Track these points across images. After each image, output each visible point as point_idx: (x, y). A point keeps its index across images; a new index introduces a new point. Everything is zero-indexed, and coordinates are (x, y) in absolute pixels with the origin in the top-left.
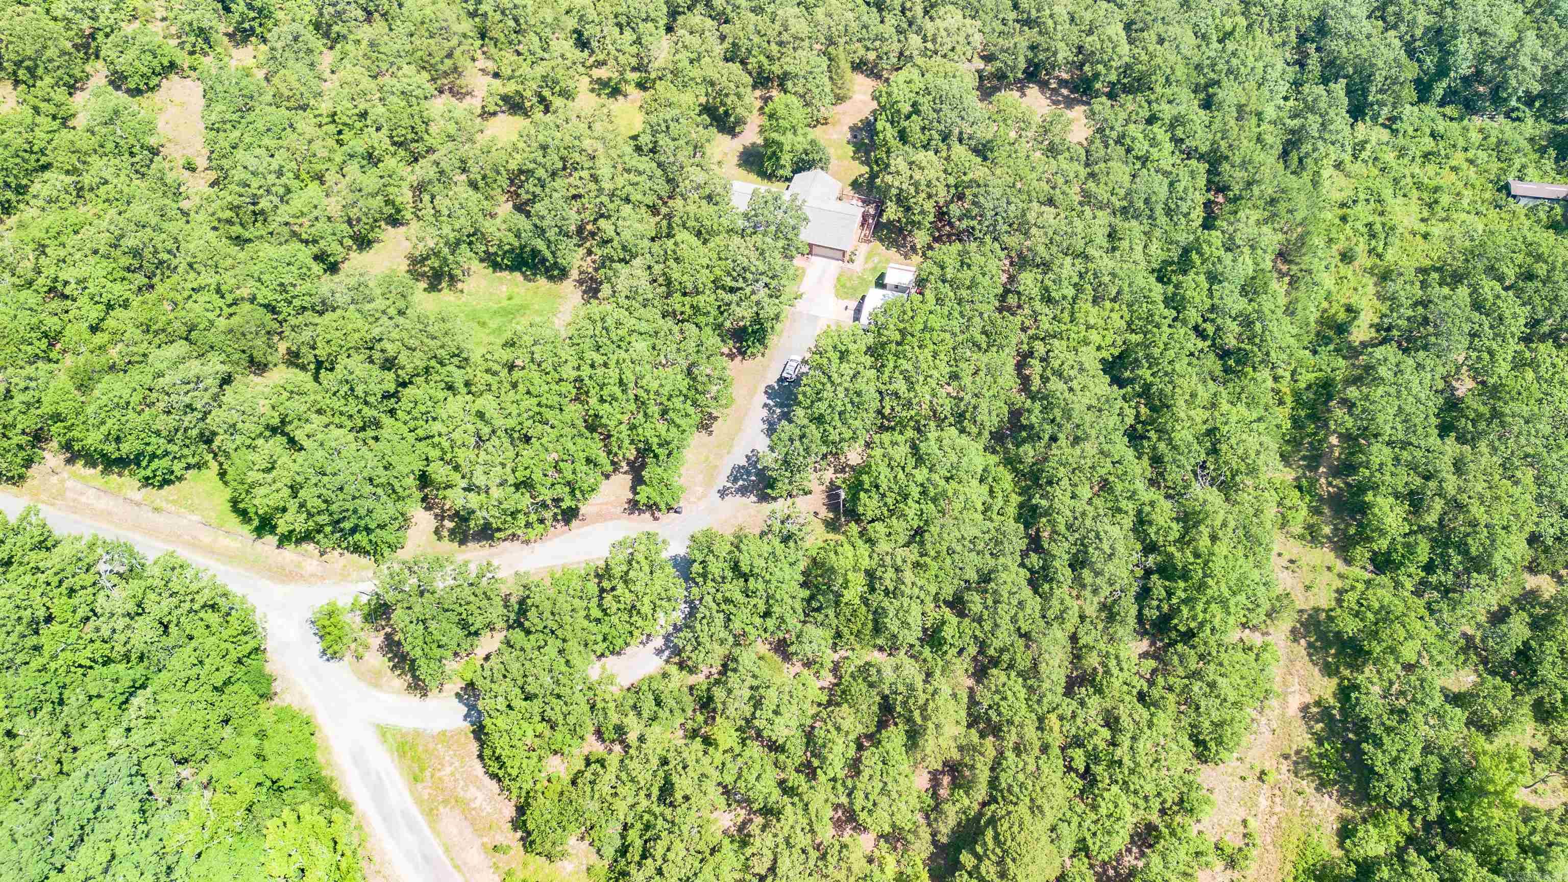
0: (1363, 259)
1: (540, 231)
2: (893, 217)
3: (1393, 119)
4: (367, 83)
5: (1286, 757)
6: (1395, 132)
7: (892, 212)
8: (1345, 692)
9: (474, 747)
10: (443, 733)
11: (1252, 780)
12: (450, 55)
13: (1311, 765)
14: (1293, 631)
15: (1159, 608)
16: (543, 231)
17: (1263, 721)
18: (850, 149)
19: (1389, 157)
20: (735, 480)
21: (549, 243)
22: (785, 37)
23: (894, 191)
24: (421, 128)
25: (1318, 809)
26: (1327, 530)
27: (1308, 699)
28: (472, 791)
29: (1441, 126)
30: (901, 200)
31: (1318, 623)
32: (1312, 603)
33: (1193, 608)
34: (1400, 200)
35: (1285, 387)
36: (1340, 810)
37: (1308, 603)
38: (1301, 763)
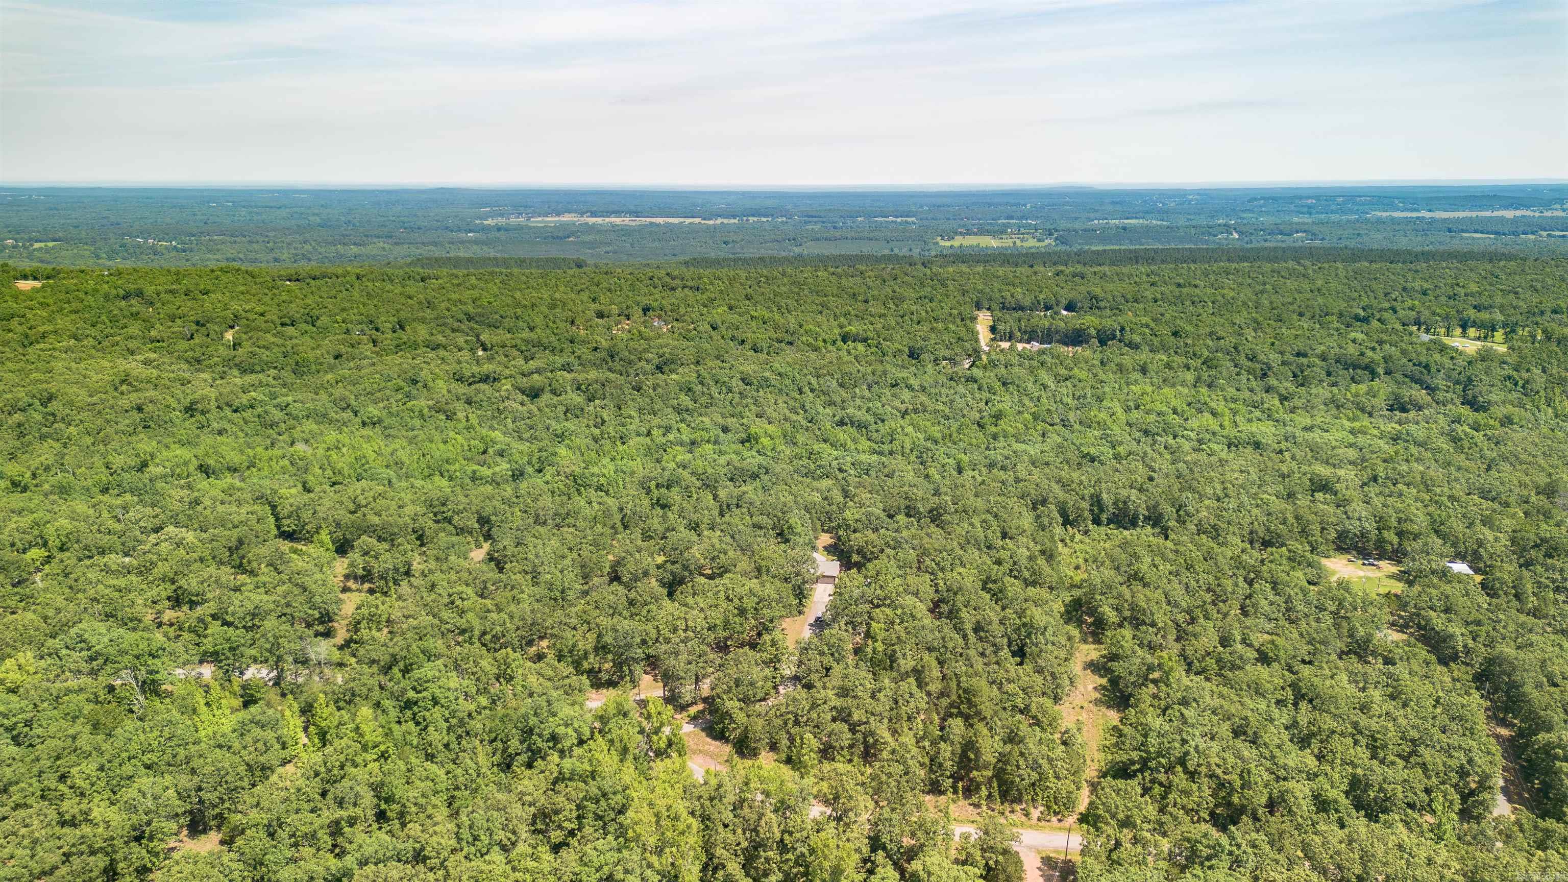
2: (857, 560)
3: (1087, 530)
6: (1089, 537)
7: (856, 558)
8: (1111, 680)
11: (1077, 709)
13: (1102, 702)
17: (1078, 693)
25: (1109, 715)
26: (1091, 639)
27: (1096, 685)
28: (712, 746)
29: (1109, 532)
31: (1093, 664)
37: (1089, 659)
38: (1097, 702)
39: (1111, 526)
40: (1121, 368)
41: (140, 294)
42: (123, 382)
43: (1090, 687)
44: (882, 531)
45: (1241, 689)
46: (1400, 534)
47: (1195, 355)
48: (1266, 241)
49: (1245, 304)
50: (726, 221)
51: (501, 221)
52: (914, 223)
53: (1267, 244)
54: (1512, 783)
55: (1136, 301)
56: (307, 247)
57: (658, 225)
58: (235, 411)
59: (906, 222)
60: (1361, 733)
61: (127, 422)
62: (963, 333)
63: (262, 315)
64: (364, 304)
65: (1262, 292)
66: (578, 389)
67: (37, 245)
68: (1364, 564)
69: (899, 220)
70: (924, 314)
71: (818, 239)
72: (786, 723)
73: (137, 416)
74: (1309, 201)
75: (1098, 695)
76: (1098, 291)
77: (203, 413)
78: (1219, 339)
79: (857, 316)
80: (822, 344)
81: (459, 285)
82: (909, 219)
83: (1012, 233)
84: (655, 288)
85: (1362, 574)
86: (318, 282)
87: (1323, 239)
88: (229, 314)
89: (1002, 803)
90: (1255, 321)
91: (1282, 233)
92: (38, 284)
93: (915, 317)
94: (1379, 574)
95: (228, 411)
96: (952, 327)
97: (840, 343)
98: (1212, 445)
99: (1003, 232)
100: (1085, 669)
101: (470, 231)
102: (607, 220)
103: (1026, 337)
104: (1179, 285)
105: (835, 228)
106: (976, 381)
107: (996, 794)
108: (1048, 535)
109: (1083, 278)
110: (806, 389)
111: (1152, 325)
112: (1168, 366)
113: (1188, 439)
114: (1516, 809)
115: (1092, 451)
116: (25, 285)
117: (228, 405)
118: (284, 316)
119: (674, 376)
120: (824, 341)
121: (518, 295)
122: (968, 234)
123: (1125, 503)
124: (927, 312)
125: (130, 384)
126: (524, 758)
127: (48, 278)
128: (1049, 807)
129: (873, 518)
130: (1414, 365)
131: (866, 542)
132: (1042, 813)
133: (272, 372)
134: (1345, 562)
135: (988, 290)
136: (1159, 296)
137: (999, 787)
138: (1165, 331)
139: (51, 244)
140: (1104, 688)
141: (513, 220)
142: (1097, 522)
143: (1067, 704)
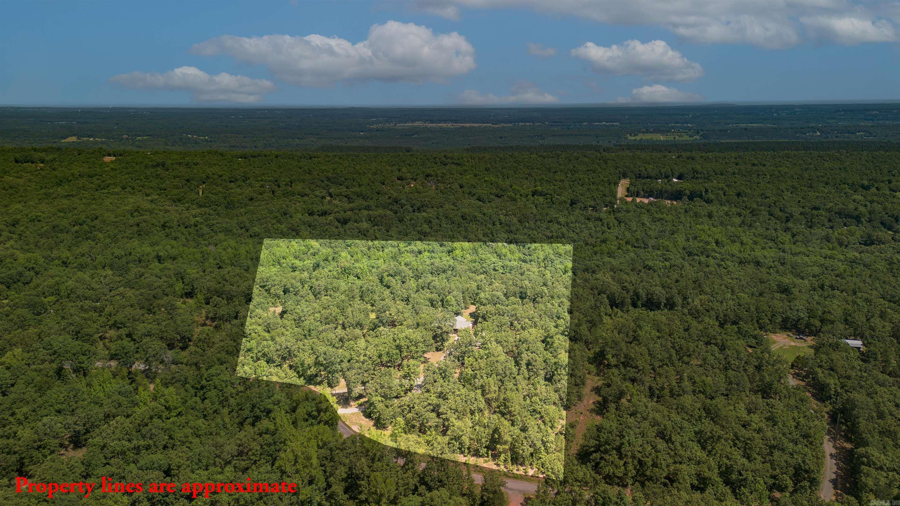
5: (588, 409)
9: (362, 414)
10: (353, 413)
13: (595, 411)
31: (598, 388)
37: (596, 385)
40: (696, 215)
41: (163, 165)
42: (136, 211)
43: (591, 402)
44: (498, 305)
45: (672, 408)
46: (822, 321)
47: (746, 207)
48: (837, 137)
49: (792, 176)
50: (505, 125)
51: (380, 126)
52: (617, 126)
53: (837, 139)
54: (841, 477)
55: (722, 174)
56: (273, 140)
57: (467, 128)
58: (186, 228)
59: (613, 125)
60: (738, 439)
61: (130, 232)
62: (607, 192)
63: (221, 176)
64: (275, 171)
65: (806, 170)
66: (370, 220)
67: (138, 138)
68: (796, 338)
69: (608, 124)
70: (587, 180)
71: (555, 136)
72: (403, 411)
73: (135, 228)
74: (874, 112)
75: (593, 407)
76: (698, 167)
77: (170, 228)
78: (766, 198)
79: (547, 181)
80: (518, 196)
81: (329, 161)
82: (614, 124)
83: (674, 132)
84: (436, 164)
85: (793, 344)
86: (254, 159)
87: (876, 136)
88: (204, 176)
89: (512, 464)
90: (793, 187)
91: (849, 132)
92: (114, 158)
93: (580, 182)
94: (804, 345)
95: (182, 228)
96: (602, 188)
97: (530, 197)
98: (727, 262)
99: (668, 131)
100: (592, 391)
101: (362, 132)
102: (439, 125)
103: (647, 195)
104: (754, 165)
105: (568, 129)
106: (601, 220)
107: (509, 459)
109: (693, 159)
110: (497, 223)
111: (726, 188)
112: (727, 214)
113: (714, 258)
114: (837, 493)
115: (650, 263)
116: (107, 159)
117: (183, 224)
118: (232, 177)
119: (424, 214)
120: (521, 195)
121: (358, 167)
122: (647, 132)
124: (589, 179)
125: (139, 212)
126: (250, 420)
127: (120, 155)
128: (539, 469)
130: (889, 216)
131: (487, 312)
133: (214, 207)
134: (785, 336)
135: (632, 166)
136: (737, 171)
137: (512, 455)
138: (732, 192)
139: (145, 138)
140: (599, 402)
141: (387, 125)
143: (573, 411)
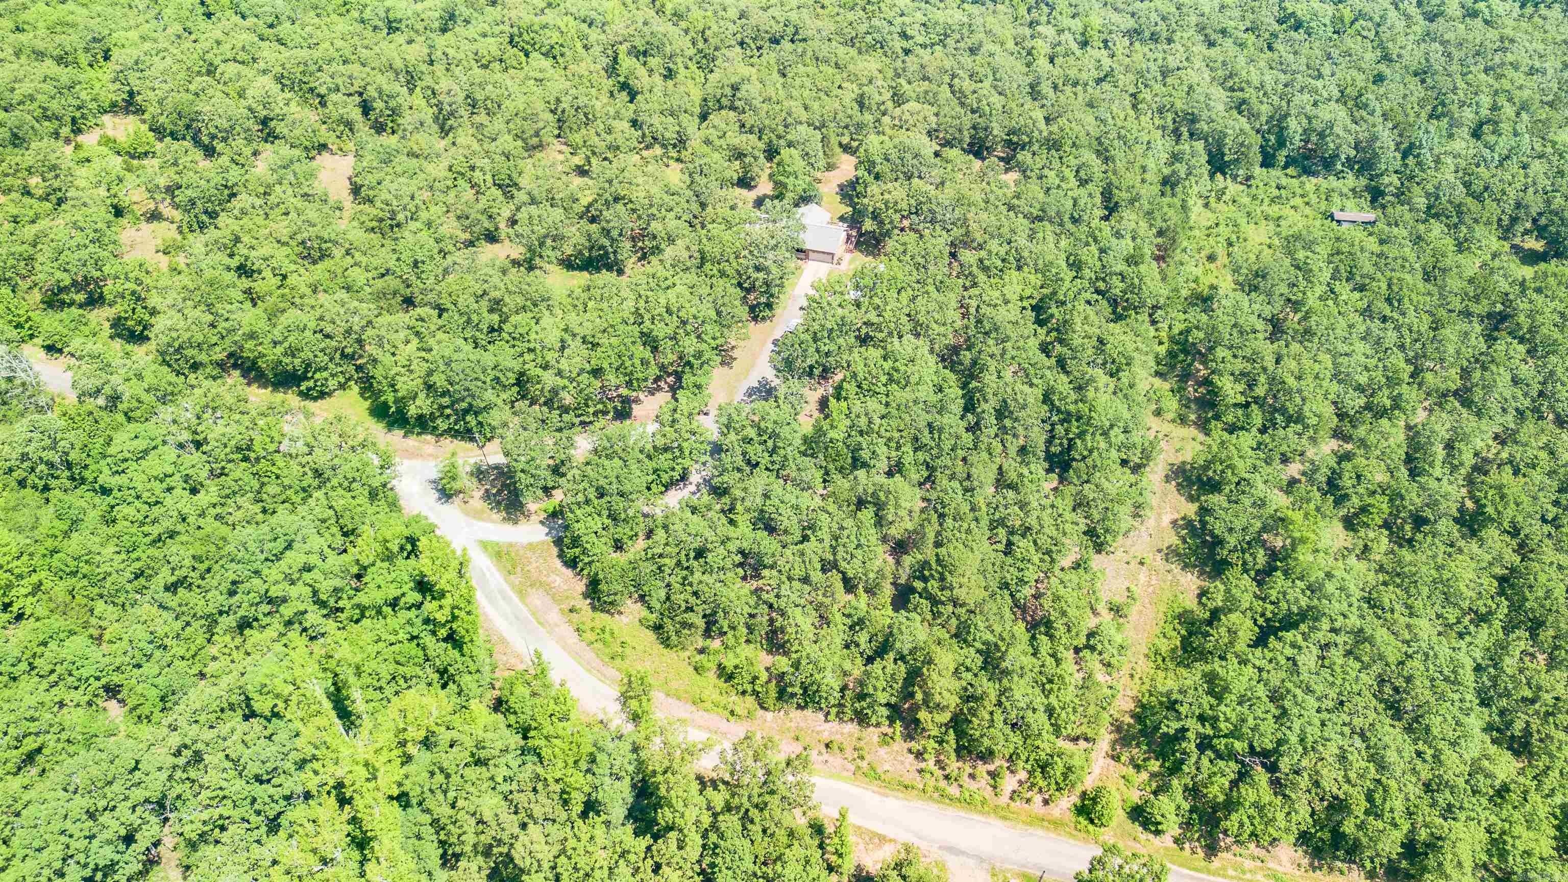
0: (1222, 259)
1: (606, 232)
2: (870, 229)
3: (1248, 178)
4: (476, 146)
5: (1159, 551)
6: (1249, 186)
7: (869, 225)
8: (1204, 511)
9: (555, 551)
10: (530, 544)
11: (1134, 564)
12: (537, 134)
13: (1178, 555)
14: (1167, 476)
15: (1061, 444)
16: (609, 232)
17: (1143, 529)
18: (838, 198)
19: (1246, 200)
20: (750, 395)
21: (613, 240)
22: (790, 120)
23: (871, 209)
24: (515, 175)
25: (1183, 580)
26: (1193, 417)
27: (1176, 516)
28: (553, 577)
29: (1284, 181)
30: (875, 216)
31: (1184, 471)
32: (1181, 459)
33: (1083, 440)
34: (1252, 226)
35: (1164, 334)
36: (1199, 583)
37: (1177, 460)
38: (1171, 554)
39: (1290, 171)
75: (1174, 539)
100: (1168, 479)
108: (1177, 201)
123: (1322, 135)
129: (908, 156)
131: (886, 204)
132: (1021, 783)
140: (1188, 525)
142: (1268, 162)
